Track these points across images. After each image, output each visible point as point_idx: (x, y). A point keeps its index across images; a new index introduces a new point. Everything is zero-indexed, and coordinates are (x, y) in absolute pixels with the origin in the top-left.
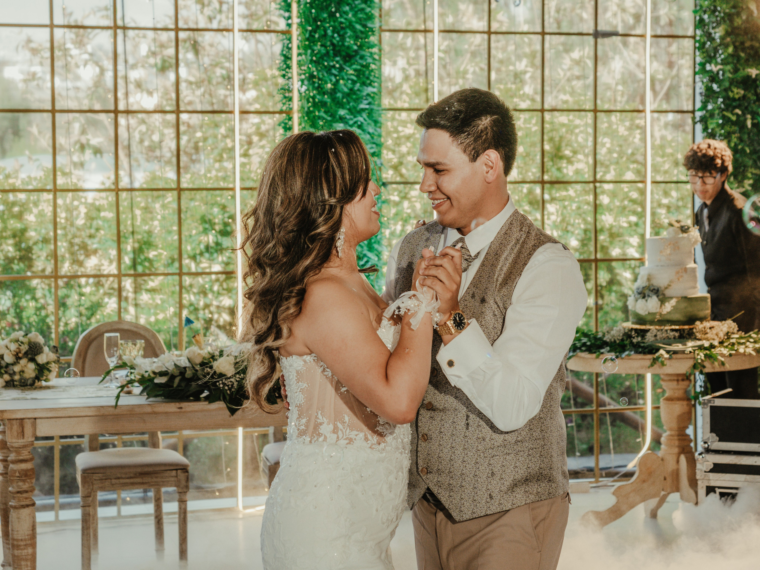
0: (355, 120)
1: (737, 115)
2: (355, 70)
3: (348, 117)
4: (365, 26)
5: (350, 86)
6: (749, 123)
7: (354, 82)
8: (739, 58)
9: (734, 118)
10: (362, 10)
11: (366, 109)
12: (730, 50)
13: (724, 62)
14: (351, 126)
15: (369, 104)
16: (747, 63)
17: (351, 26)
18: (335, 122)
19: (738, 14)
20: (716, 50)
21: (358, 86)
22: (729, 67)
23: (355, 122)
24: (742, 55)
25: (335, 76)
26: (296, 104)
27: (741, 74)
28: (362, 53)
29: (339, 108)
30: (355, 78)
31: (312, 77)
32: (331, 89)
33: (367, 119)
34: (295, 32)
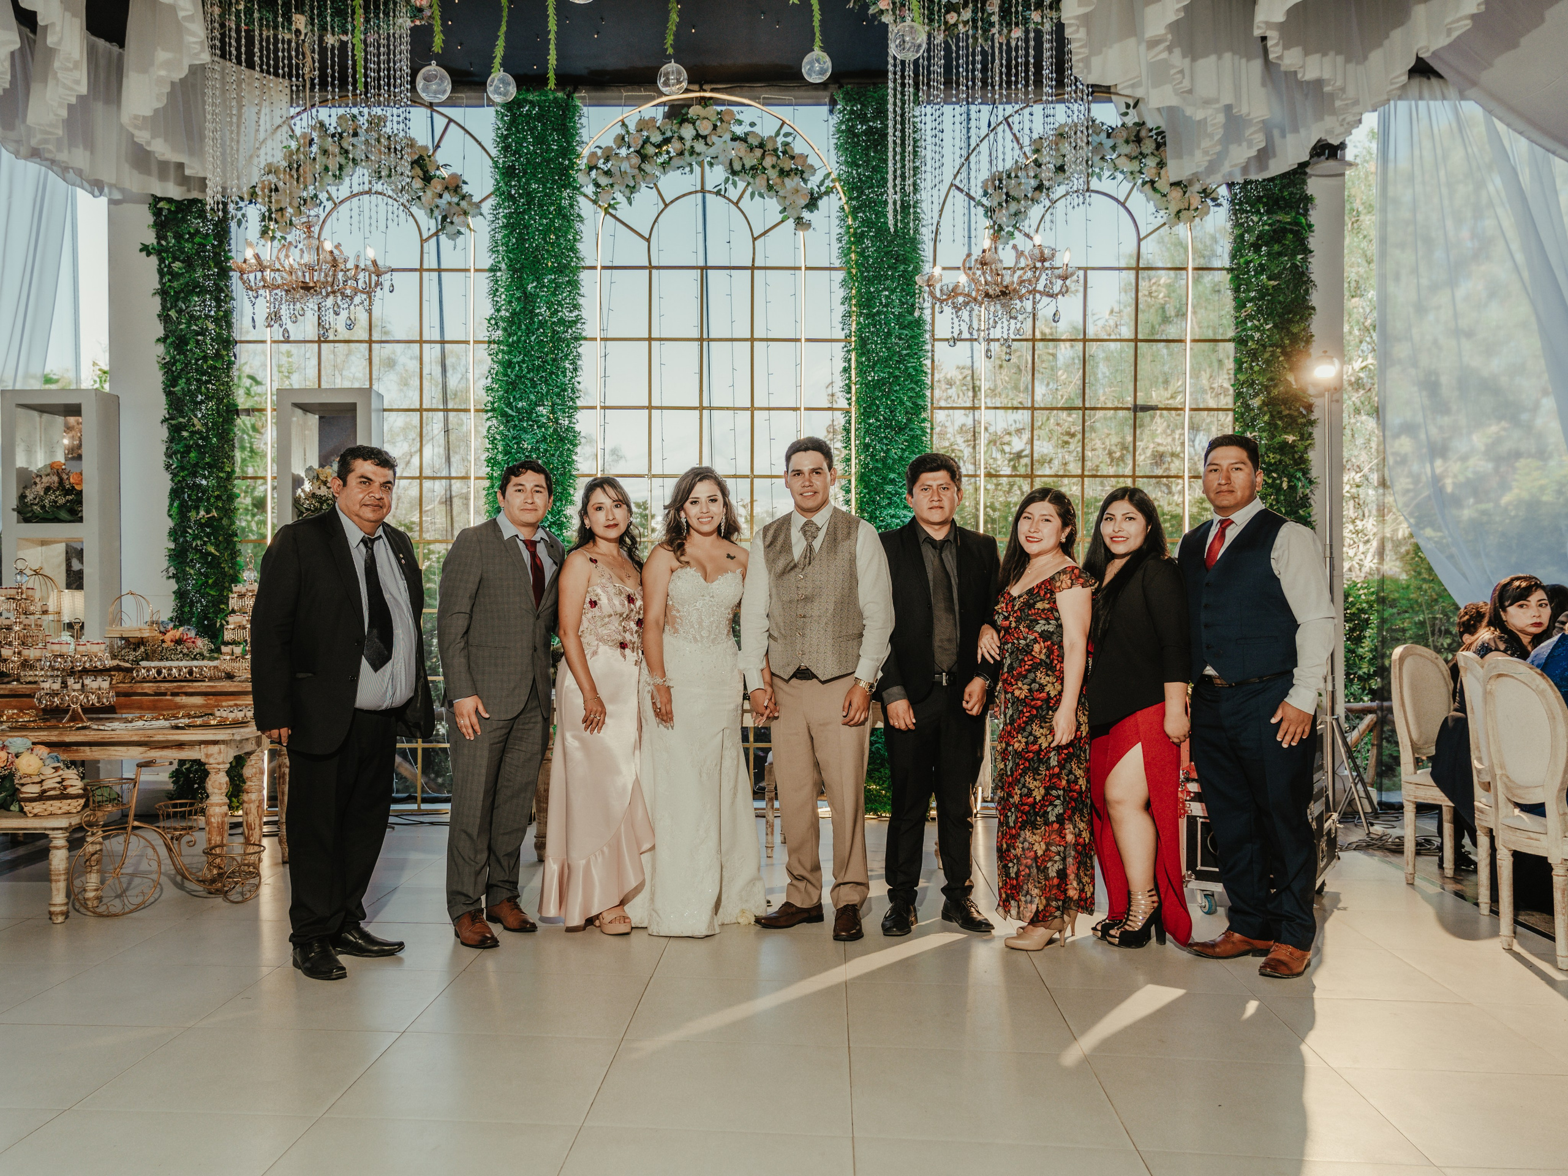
1: (1274, 479)
2: (906, 441)
4: (915, 404)
5: (899, 453)
6: (1285, 485)
7: (904, 451)
8: (1276, 426)
9: (1270, 481)
10: (913, 389)
12: (1266, 418)
13: (1262, 430)
16: (1285, 431)
17: (902, 403)
19: (1275, 386)
20: (1253, 419)
21: (906, 454)
22: (1264, 434)
24: (1279, 423)
25: (886, 445)
26: (853, 470)
27: (1278, 439)
28: (913, 426)
30: (905, 448)
31: (867, 446)
32: (884, 456)
34: (853, 410)
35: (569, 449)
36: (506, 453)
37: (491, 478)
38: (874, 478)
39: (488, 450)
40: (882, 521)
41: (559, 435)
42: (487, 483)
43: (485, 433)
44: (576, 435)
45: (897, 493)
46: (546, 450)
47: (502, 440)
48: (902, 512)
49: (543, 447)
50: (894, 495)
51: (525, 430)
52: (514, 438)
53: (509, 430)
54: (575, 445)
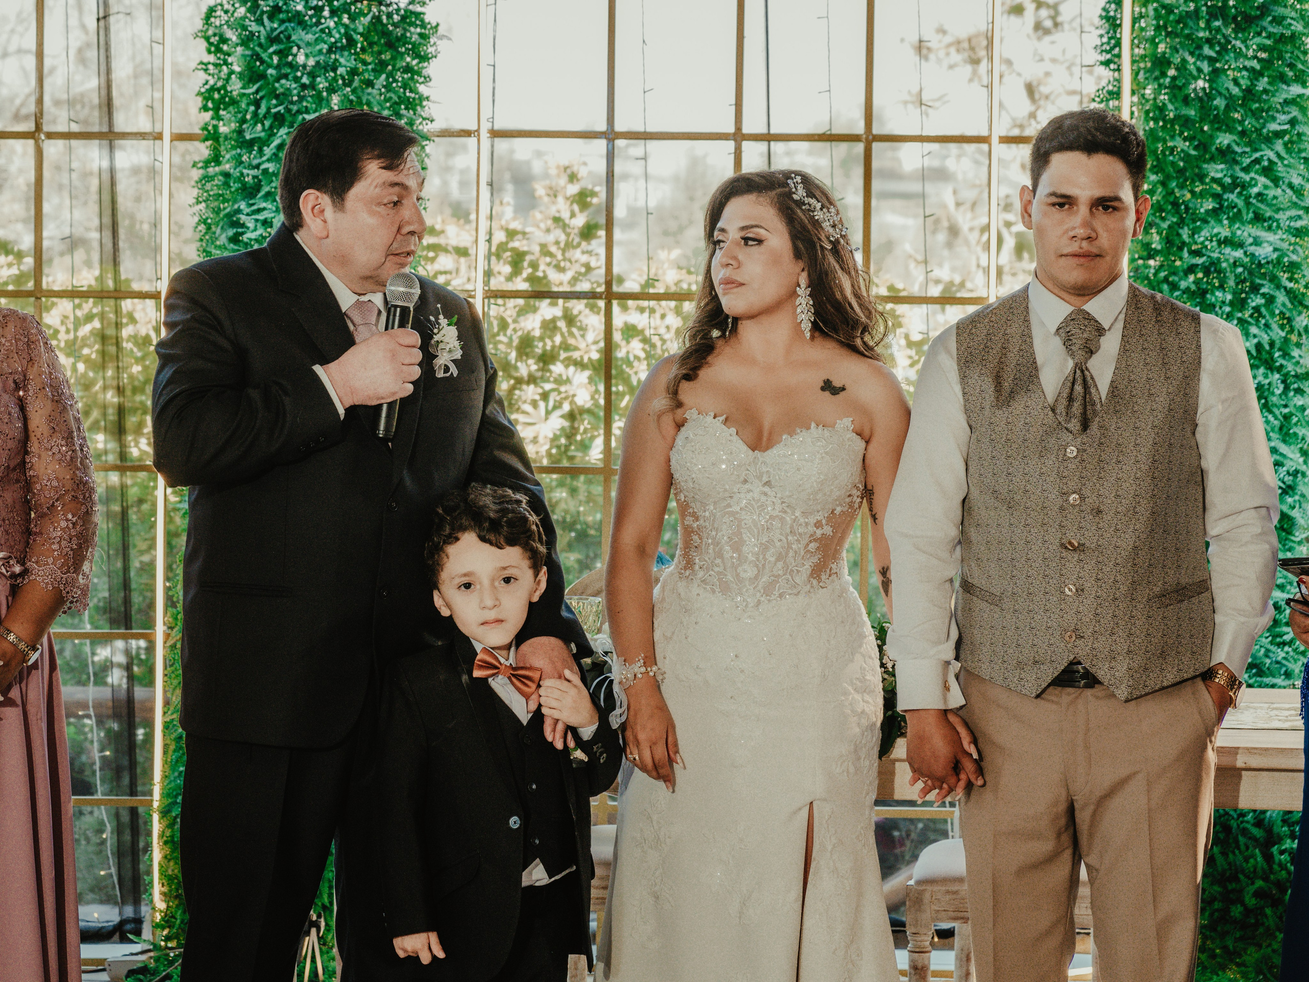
0: (1257, 155)
2: (1262, 48)
3: (1238, 149)
5: (1244, 83)
7: (1256, 74)
11: (1285, 132)
14: (1246, 170)
15: (1293, 122)
18: (1205, 161)
21: (1263, 83)
23: (1257, 161)
25: (1212, 60)
28: (1280, 11)
29: (1219, 129)
30: (1258, 67)
31: (1161, 63)
32: (1204, 89)
33: (1283, 153)
35: (408, 69)
36: (253, 75)
37: (212, 136)
38: (1181, 144)
39: (205, 65)
40: (1197, 253)
41: (385, 33)
42: (203, 150)
43: (199, 24)
44: (428, 32)
45: (1236, 184)
46: (353, 72)
47: (244, 42)
48: (1246, 232)
49: (346, 62)
50: (1231, 188)
51: (301, 23)
52: (272, 40)
53: (259, 21)
54: (425, 58)
